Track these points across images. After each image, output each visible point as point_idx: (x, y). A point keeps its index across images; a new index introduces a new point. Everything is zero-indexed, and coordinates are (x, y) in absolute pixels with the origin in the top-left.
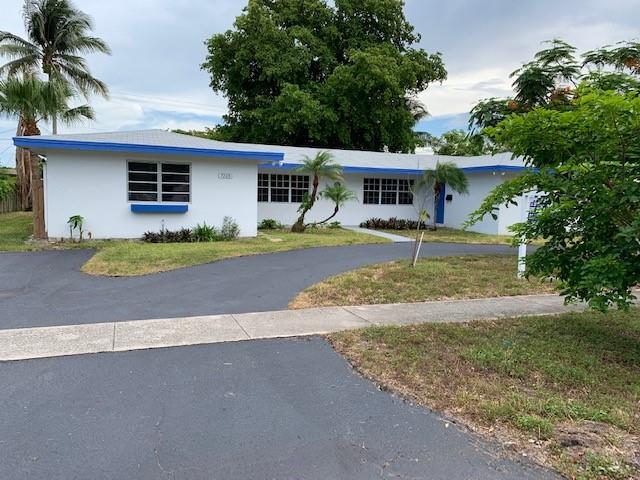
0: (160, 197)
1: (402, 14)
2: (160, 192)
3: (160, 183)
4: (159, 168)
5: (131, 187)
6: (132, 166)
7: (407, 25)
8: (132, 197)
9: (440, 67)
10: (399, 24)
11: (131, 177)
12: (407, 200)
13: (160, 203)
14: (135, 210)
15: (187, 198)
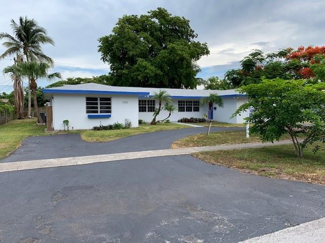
0: (99, 112)
1: (189, 26)
2: (99, 110)
3: (99, 106)
4: (99, 100)
5: (87, 108)
6: (88, 99)
7: (191, 30)
8: (88, 112)
9: (207, 49)
10: (188, 30)
11: (87, 104)
12: (197, 110)
13: (99, 114)
14: (90, 117)
15: (110, 112)
